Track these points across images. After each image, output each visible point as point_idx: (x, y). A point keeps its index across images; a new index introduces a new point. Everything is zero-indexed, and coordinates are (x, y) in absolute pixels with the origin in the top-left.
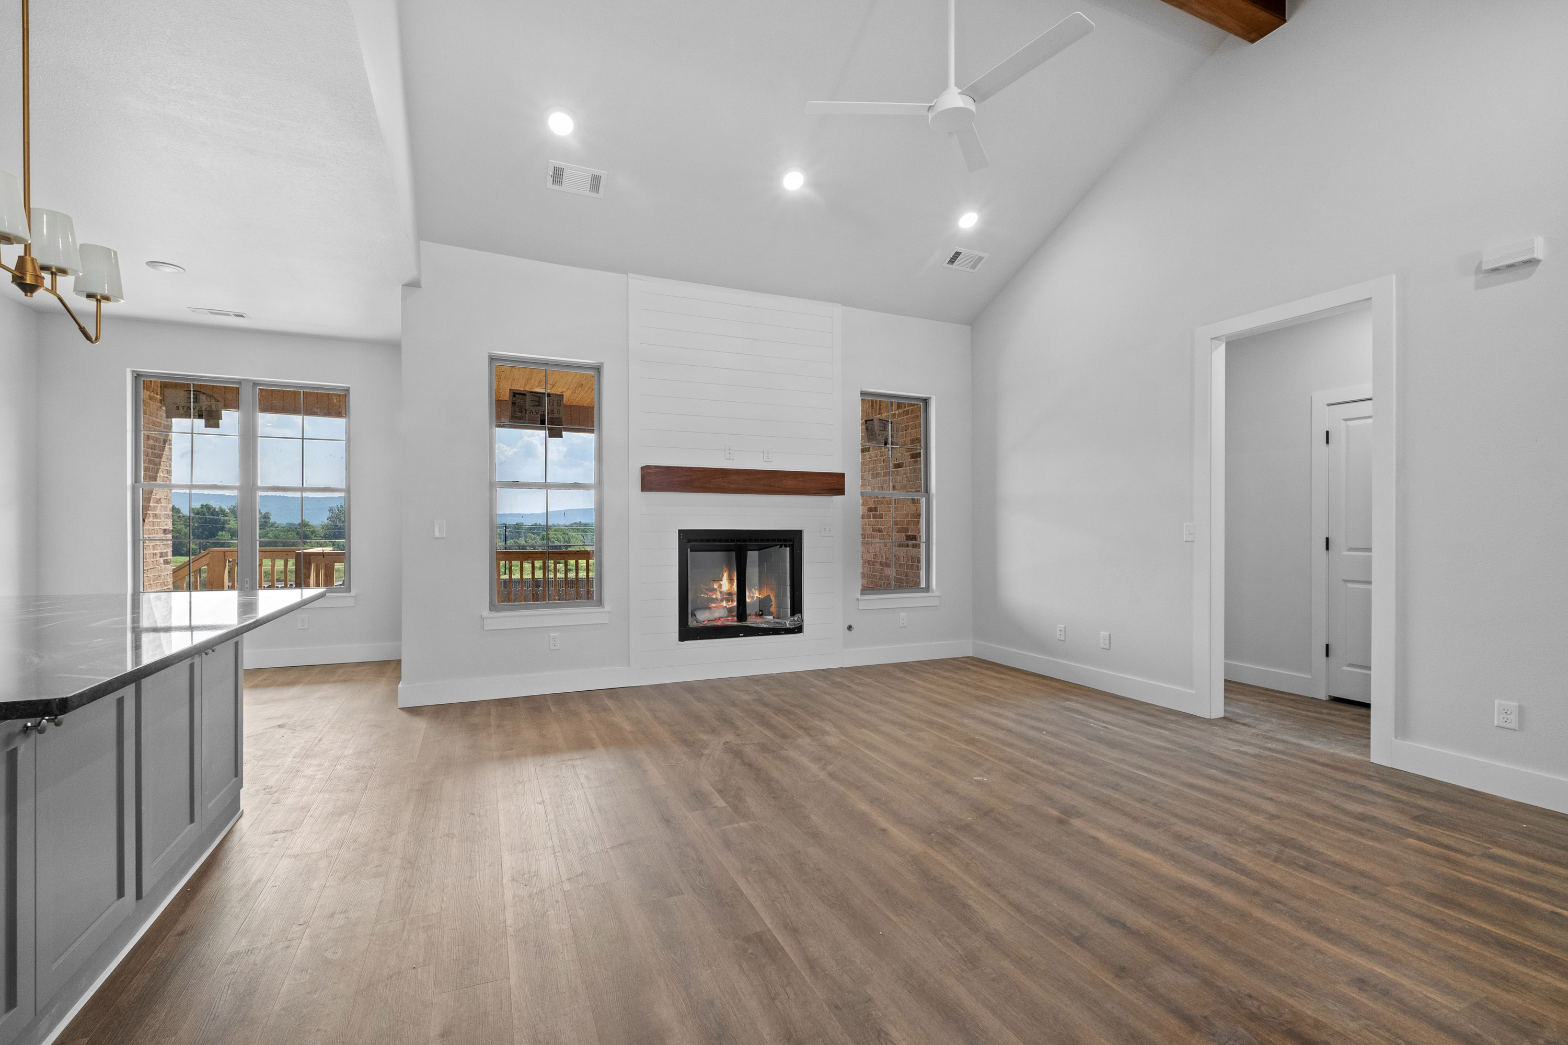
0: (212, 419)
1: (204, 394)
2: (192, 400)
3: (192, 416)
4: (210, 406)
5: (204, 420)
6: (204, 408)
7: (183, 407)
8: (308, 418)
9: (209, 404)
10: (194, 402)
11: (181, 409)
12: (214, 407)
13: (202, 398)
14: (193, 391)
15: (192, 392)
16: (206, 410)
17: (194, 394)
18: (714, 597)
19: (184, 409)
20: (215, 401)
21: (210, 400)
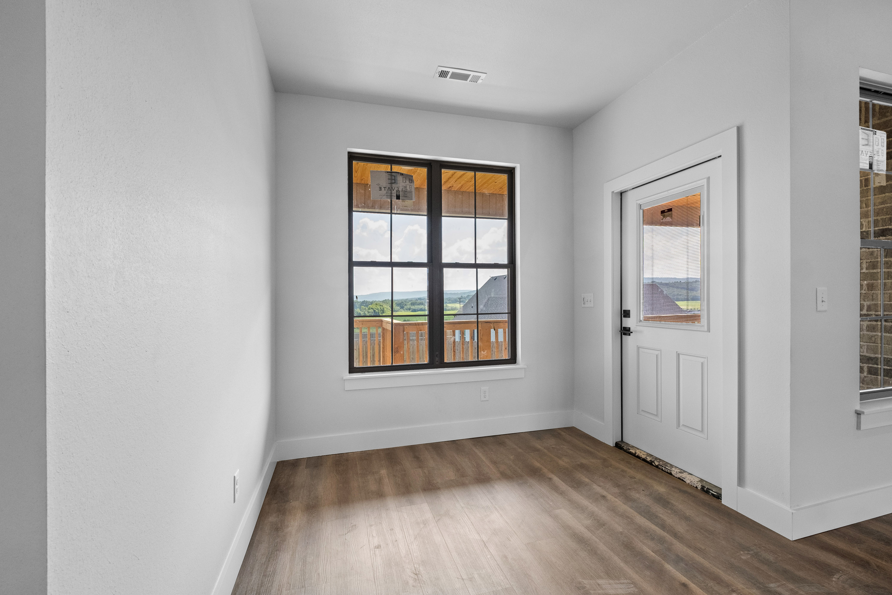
4: (405, 187)
6: (400, 190)
9: (404, 185)
11: (383, 189)
19: (385, 190)
20: (410, 182)
21: (406, 181)
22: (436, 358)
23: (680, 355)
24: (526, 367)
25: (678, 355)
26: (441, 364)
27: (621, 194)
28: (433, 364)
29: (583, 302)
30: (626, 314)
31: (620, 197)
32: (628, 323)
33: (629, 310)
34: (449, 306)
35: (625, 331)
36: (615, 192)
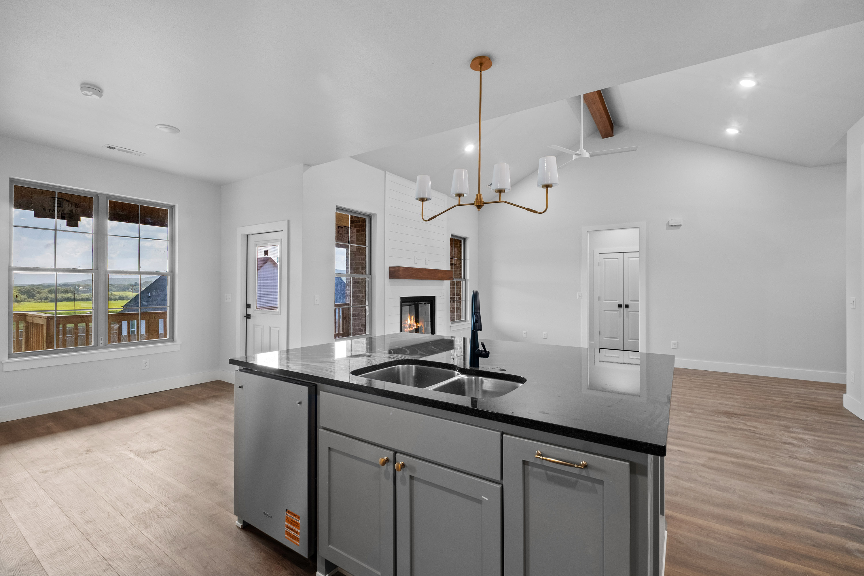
0: (73, 221)
1: (67, 201)
2: (56, 205)
3: (56, 217)
4: (71, 211)
5: (66, 221)
6: (66, 212)
7: (49, 210)
8: (143, 226)
9: (70, 209)
10: (58, 206)
11: (47, 211)
12: (74, 211)
13: (65, 204)
14: (58, 198)
15: (56, 199)
16: (68, 213)
17: (58, 201)
18: (406, 326)
19: (49, 211)
20: (76, 207)
21: (71, 206)
22: (101, 341)
23: (271, 328)
24: (181, 343)
25: (270, 328)
26: (105, 345)
27: (247, 235)
28: (98, 346)
29: (225, 299)
30: (248, 306)
31: (246, 237)
32: (250, 311)
33: (250, 304)
34: (116, 294)
35: (248, 316)
36: (243, 234)
